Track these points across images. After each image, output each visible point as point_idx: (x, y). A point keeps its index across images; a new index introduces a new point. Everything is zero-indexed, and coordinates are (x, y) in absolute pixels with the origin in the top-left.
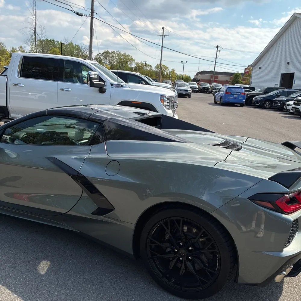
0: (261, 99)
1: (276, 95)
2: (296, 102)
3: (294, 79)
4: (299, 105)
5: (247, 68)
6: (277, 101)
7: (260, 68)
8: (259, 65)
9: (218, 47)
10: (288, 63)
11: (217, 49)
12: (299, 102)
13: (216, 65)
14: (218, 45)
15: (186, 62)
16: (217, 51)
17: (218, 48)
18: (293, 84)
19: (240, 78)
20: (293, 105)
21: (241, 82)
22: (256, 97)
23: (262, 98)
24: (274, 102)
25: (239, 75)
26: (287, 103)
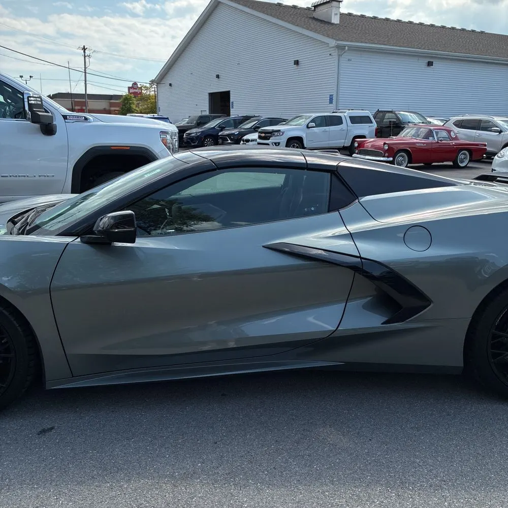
0: (198, 134)
1: (219, 127)
2: (263, 135)
3: (231, 101)
4: (269, 139)
5: (131, 86)
6: (225, 136)
7: (170, 85)
8: (168, 80)
9: (84, 49)
10: (218, 76)
11: (84, 52)
12: (267, 135)
13: (87, 82)
14: (84, 46)
15: (31, 77)
16: (85, 57)
17: (86, 51)
18: (231, 108)
19: (133, 103)
20: (258, 140)
21: (135, 110)
22: (187, 132)
23: (199, 132)
24: (221, 138)
25: (130, 99)
26: (245, 138)
